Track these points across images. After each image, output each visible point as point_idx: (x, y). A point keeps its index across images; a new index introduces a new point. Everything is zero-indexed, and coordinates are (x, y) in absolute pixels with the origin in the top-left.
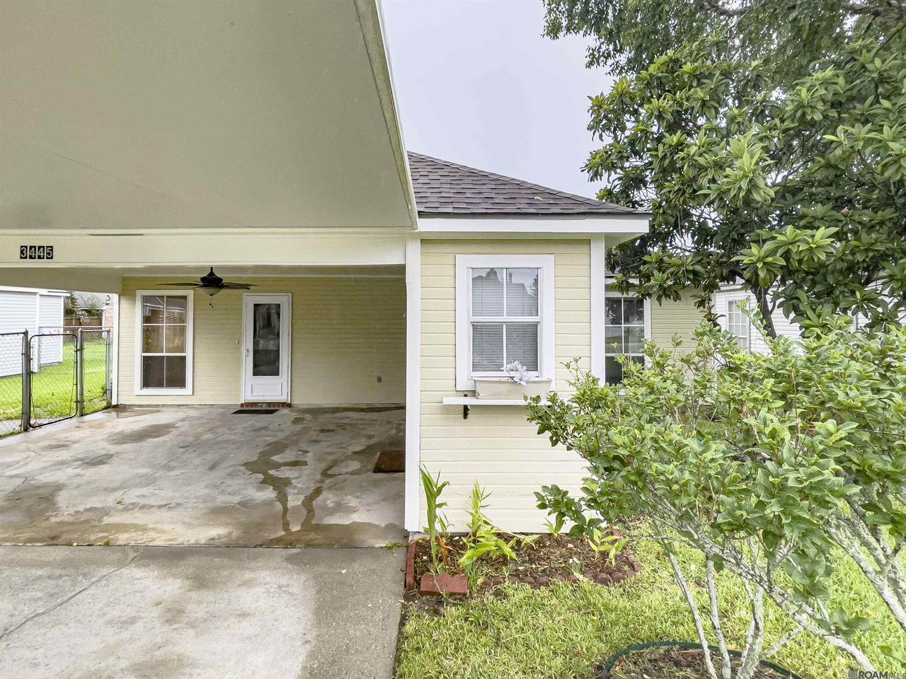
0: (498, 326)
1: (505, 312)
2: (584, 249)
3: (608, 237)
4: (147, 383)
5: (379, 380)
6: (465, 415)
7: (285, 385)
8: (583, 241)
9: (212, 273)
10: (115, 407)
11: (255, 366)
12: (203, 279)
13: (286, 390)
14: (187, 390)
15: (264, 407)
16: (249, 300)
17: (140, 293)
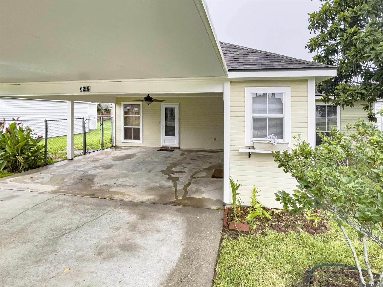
0: (265, 119)
1: (267, 112)
2: (305, 84)
3: (316, 78)
4: (126, 138)
5: (215, 139)
6: (249, 157)
7: (177, 141)
8: (305, 80)
9: (148, 96)
10: (115, 146)
11: (166, 132)
12: (145, 98)
13: (178, 142)
14: (141, 141)
15: (169, 149)
16: (163, 106)
17: (123, 103)
